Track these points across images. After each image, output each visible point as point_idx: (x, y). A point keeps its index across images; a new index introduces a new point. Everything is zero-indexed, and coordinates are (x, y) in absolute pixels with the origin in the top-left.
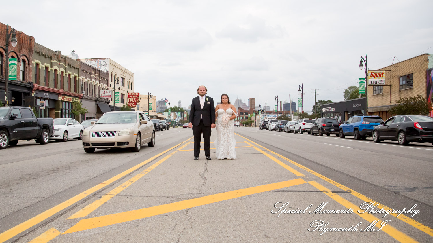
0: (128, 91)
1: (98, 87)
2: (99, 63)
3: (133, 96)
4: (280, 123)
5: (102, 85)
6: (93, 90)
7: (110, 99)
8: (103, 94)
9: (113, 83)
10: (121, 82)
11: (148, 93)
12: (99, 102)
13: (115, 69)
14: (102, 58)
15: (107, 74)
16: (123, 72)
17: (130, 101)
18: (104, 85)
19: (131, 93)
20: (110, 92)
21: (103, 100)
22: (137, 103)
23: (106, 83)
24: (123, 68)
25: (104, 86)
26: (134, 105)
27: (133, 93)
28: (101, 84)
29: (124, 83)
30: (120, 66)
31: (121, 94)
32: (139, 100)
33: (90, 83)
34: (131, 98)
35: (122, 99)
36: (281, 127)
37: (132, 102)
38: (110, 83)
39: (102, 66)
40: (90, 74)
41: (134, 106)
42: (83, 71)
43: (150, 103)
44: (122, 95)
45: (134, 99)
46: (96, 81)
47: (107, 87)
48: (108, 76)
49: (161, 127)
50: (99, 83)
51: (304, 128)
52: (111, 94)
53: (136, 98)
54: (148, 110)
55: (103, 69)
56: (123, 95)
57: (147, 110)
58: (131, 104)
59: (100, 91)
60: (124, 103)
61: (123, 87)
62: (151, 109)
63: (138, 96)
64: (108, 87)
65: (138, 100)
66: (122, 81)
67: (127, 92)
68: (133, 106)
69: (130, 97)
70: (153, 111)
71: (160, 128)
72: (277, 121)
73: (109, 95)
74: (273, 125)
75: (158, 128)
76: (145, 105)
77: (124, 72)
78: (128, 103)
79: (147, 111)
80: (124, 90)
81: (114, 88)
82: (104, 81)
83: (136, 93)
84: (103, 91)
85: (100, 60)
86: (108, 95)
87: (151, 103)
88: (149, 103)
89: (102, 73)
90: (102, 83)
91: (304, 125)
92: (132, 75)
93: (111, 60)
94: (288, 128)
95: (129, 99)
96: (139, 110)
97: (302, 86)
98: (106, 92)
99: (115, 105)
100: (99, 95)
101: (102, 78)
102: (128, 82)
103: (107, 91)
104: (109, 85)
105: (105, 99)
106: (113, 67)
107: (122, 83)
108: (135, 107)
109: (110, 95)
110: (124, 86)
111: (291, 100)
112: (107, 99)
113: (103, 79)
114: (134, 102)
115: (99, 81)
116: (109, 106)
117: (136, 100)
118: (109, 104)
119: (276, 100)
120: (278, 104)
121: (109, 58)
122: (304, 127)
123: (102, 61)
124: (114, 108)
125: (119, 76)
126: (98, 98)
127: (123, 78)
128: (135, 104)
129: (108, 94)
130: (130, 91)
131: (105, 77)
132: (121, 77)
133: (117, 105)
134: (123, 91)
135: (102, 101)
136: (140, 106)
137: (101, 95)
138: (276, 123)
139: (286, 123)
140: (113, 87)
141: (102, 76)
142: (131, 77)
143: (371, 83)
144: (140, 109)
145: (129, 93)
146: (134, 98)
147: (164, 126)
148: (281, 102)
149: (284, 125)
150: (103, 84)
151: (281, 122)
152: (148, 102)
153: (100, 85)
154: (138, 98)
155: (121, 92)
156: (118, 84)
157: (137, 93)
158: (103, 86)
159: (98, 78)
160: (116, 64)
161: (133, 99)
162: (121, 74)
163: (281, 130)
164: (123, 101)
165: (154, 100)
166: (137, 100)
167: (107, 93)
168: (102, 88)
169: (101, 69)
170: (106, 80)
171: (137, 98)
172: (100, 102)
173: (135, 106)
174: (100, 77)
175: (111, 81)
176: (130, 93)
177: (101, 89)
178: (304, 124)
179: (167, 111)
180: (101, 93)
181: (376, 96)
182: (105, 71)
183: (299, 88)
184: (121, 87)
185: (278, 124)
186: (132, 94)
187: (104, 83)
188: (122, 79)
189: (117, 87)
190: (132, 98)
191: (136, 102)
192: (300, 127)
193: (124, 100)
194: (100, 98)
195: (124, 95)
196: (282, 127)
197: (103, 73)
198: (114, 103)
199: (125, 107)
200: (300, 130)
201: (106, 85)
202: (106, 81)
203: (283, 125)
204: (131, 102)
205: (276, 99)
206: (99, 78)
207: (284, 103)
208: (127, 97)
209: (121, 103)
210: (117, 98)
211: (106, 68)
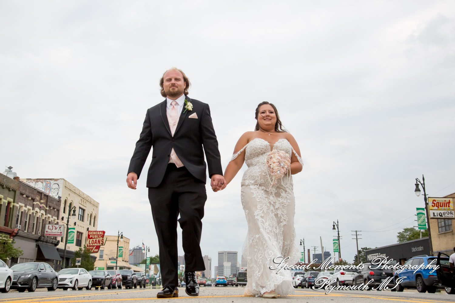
0: (88, 229)
1: (43, 220)
2: (49, 185)
3: (96, 236)
4: (307, 275)
5: (49, 217)
6: (34, 224)
7: (59, 239)
8: (49, 231)
9: (66, 216)
10: (79, 214)
11: (119, 233)
12: (42, 242)
13: (72, 195)
14: (53, 179)
15: (59, 201)
16: (82, 200)
17: (91, 243)
18: (52, 217)
19: (93, 231)
20: (60, 228)
21: (49, 239)
22: (100, 246)
23: (56, 214)
24: (84, 194)
25: (53, 219)
26: (96, 249)
27: (96, 231)
28: (49, 215)
29: (83, 217)
30: (80, 191)
31: (78, 232)
32: (104, 241)
33: (31, 214)
34: (92, 238)
35: (78, 240)
36: (310, 281)
37: (93, 245)
38: (62, 214)
39: (52, 190)
40: (33, 200)
41: (95, 250)
42: (22, 194)
43: (119, 247)
44: (78, 234)
45: (96, 240)
46: (40, 210)
47: (57, 221)
48: (60, 205)
49: (135, 281)
50: (46, 215)
51: (343, 280)
52: (62, 231)
53: (99, 239)
54: (117, 257)
55: (53, 194)
56: (80, 234)
57: (115, 257)
58: (91, 248)
59: (45, 225)
60: (80, 246)
61: (81, 222)
62: (121, 256)
63: (103, 236)
64: (59, 221)
65: (103, 242)
66: (80, 214)
67: (86, 230)
68: (94, 251)
69: (90, 237)
70: (123, 261)
71: (133, 282)
72: (304, 274)
73: (60, 231)
74: (298, 279)
75: (129, 283)
76: (112, 250)
77: (84, 200)
78: (87, 246)
79: (115, 259)
80: (82, 227)
81: (68, 221)
82: (53, 212)
83: (100, 232)
84: (50, 226)
85: (50, 181)
86: (58, 232)
87: (122, 247)
88: (119, 246)
89: (52, 200)
90: (50, 214)
91: (343, 275)
92: (96, 205)
93: (67, 182)
95: (89, 240)
96: (102, 258)
97: (338, 222)
98: (54, 228)
99: (67, 249)
100: (44, 232)
101: (50, 207)
102: (89, 215)
103: (57, 226)
104: (60, 217)
105: (52, 239)
106: (69, 192)
107: (80, 216)
108: (97, 252)
109: (61, 233)
110: (83, 221)
111: (323, 246)
112: (56, 238)
113: (52, 208)
114: (96, 244)
115: (46, 211)
116: (58, 249)
117: (99, 242)
118: (58, 247)
119: (301, 244)
120: (304, 250)
121: (63, 179)
122: (343, 278)
123: (52, 182)
124: (64, 252)
125: (77, 204)
126: (41, 236)
127: (82, 209)
128: (98, 247)
129: (57, 231)
130: (92, 228)
131: (55, 206)
132: (80, 208)
133: (69, 247)
134: (80, 228)
135: (47, 242)
136: (105, 252)
137: (46, 233)
138: (303, 275)
139: (316, 276)
140: (65, 220)
141: (51, 204)
142: (95, 208)
143: (434, 215)
144: (105, 257)
145: (89, 231)
146: (97, 238)
147: (139, 280)
148: (309, 250)
149: (313, 279)
150: (50, 216)
151: (309, 274)
152: (118, 245)
153: (46, 218)
154: (103, 239)
155: (78, 229)
156: (74, 215)
157: (101, 231)
158: (51, 219)
159: (45, 206)
160: (74, 188)
161: (94, 240)
162: (81, 203)
163: (310, 286)
164: (79, 243)
165: (126, 244)
166: (101, 242)
167: (56, 229)
168: (49, 222)
169: (50, 195)
170: (56, 210)
171: (101, 239)
172: (44, 243)
173: (97, 250)
174: (48, 206)
175: (64, 212)
176: (91, 231)
177: (48, 223)
178: (342, 274)
179: (144, 262)
180: (47, 229)
181: (443, 235)
182: (57, 197)
183: (334, 226)
184: (79, 222)
185: (305, 277)
186: (94, 233)
187: (53, 214)
188: (80, 210)
189: (73, 219)
190: (94, 238)
191: (99, 245)
192: (338, 279)
193: (81, 241)
194: (44, 236)
195: (82, 233)
196: (312, 280)
197: (53, 199)
198: (66, 244)
199: (81, 251)
200: (338, 283)
201: (56, 218)
202: (57, 212)
203: (313, 277)
204: (91, 245)
205: (301, 242)
206: (46, 207)
207: (314, 254)
208: (86, 237)
209: (76, 245)
210: (72, 236)
211: (58, 192)
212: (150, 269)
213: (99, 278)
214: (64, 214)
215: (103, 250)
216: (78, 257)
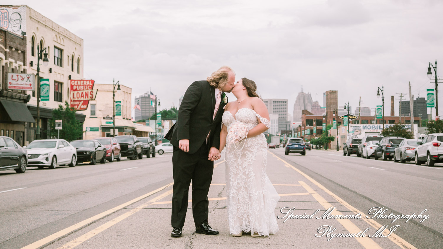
0: (70, 77)
1: (3, 66)
2: (6, 15)
3: (82, 87)
4: (385, 142)
5: (11, 63)
7: (29, 93)
8: (14, 82)
9: (35, 59)
10: (55, 57)
11: (114, 81)
12: (5, 98)
13: (42, 28)
14: (12, 6)
15: (24, 39)
16: (58, 36)
17: (75, 96)
18: (16, 62)
19: (78, 80)
20: (28, 78)
21: (14, 94)
22: (89, 100)
23: (21, 57)
24: (58, 27)
25: (17, 65)
26: (83, 104)
27: (82, 80)
28: (10, 60)
29: (61, 60)
30: (52, 22)
31: (55, 82)
32: (94, 94)
34: (76, 90)
35: (57, 93)
36: (388, 150)
37: (79, 99)
38: (29, 58)
39: (11, 22)
41: (82, 107)
43: (116, 102)
44: (57, 84)
45: (82, 93)
47: (23, 68)
48: (25, 45)
49: (139, 151)
50: (6, 59)
51: (437, 154)
52: (32, 83)
53: (87, 91)
54: (114, 116)
55: (14, 29)
56: (59, 84)
57: (111, 116)
58: (76, 103)
59: (6, 76)
60: (61, 101)
61: (59, 67)
62: (119, 114)
63: (92, 87)
64: (26, 67)
65: (92, 95)
66: (57, 55)
67: (68, 78)
68: (80, 108)
69: (74, 88)
70: (124, 118)
71: (136, 152)
72: (380, 139)
73: (28, 83)
74: (371, 148)
75: (132, 154)
76: (107, 104)
77: (60, 35)
78: (71, 101)
79: (111, 119)
80: (61, 74)
81: (38, 70)
82: (16, 54)
83: (87, 81)
84: (14, 75)
85: (7, 8)
86: (26, 84)
87: (120, 102)
88: (116, 100)
89: (12, 38)
90: (12, 57)
91: (436, 147)
92: (78, 42)
93: (32, 11)
94: (403, 153)
95: (72, 92)
96: (94, 114)
97: (436, 63)
98: (20, 78)
99: (41, 106)
100: (6, 84)
101: (11, 48)
102: (70, 58)
103: (24, 75)
104: (28, 62)
105: (19, 93)
106: (37, 25)
107: (56, 59)
108: (86, 109)
109: (31, 85)
110: (61, 66)
111: (412, 94)
112: (24, 92)
113: (14, 49)
114: (82, 99)
115: (5, 54)
116: (29, 107)
117: (87, 95)
118: (29, 103)
119: (378, 94)
120: (383, 103)
121: (26, 6)
122: (436, 151)
123: (10, 10)
124: (37, 111)
125: (49, 44)
126: (3, 90)
127: (58, 49)
128: (86, 103)
129: (24, 82)
130: (75, 76)
131: (19, 46)
132: (55, 47)
133: (45, 104)
134: (58, 76)
135: (12, 97)
136: (98, 108)
137: (9, 85)
138: (378, 142)
139: (397, 143)
140: (35, 67)
141: (11, 44)
142: (78, 47)
144: (98, 113)
145: (71, 81)
146: (83, 90)
147: (144, 148)
148: (392, 98)
149: (393, 148)
150: (13, 61)
151: (387, 141)
152: (114, 98)
153: (6, 64)
154: (92, 92)
155: (52, 78)
156: (46, 60)
157: (89, 81)
158: (14, 65)
159: (3, 47)
160: (44, 19)
161: (80, 92)
162: (55, 40)
163: (389, 157)
164: (58, 97)
165: (126, 95)
166: (90, 96)
167: (23, 79)
168: (13, 69)
169: (10, 30)
170: (20, 52)
171: (90, 91)
172: (8, 99)
173: (85, 107)
174: (8, 46)
175: (33, 55)
176: (75, 80)
177: (10, 71)
178: (436, 145)
179: (154, 118)
180: (9, 80)
182: (19, 34)
183: (429, 69)
184: (55, 68)
185: (381, 145)
186: (79, 83)
187: (16, 58)
188: (56, 50)
189: (44, 67)
190: (80, 90)
191: (87, 99)
192: (428, 152)
193: (61, 94)
194: (7, 90)
195: (62, 84)
196: (390, 150)
197: (14, 37)
198: (38, 101)
199: (62, 109)
200: (429, 157)
201: (22, 63)
202: (22, 55)
203: (392, 146)
204: (76, 99)
205: (378, 92)
206: (6, 48)
207: (400, 101)
208: (68, 89)
209: (55, 100)
210: (45, 90)
211: (20, 26)
212: (163, 127)
213: (87, 152)
214: (32, 56)
215: (96, 104)
216: (57, 119)
